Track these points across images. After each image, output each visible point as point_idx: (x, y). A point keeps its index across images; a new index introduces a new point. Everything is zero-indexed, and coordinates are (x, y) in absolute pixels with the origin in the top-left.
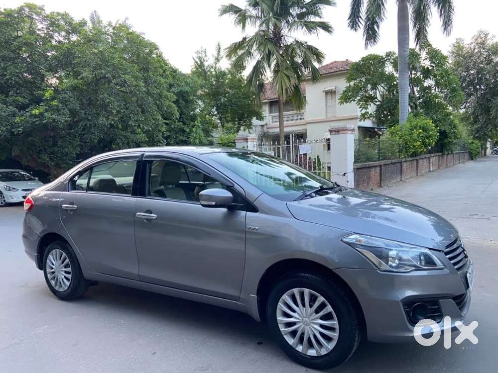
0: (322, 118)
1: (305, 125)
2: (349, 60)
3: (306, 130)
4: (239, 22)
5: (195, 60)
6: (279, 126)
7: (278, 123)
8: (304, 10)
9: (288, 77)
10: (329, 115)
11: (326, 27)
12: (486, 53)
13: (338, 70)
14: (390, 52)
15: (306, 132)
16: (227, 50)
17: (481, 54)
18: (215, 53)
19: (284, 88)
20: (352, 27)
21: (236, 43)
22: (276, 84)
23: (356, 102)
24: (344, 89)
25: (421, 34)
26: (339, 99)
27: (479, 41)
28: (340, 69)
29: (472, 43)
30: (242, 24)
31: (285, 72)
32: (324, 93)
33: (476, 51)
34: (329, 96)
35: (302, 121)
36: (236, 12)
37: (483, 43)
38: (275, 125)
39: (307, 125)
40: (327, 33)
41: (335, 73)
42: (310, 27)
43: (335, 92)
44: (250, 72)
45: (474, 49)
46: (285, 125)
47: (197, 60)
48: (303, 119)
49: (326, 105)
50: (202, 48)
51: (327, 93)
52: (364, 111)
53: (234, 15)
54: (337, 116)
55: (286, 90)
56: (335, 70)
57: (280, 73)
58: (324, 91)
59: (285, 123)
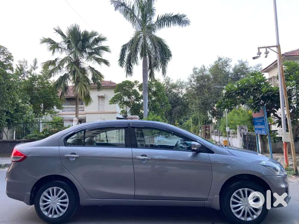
0: (95, 111)
1: (85, 114)
2: (112, 81)
3: (85, 117)
4: (51, 49)
5: (17, 66)
6: (75, 113)
7: (75, 112)
8: (93, 51)
9: (85, 86)
10: (100, 110)
11: (106, 63)
12: (169, 87)
13: (106, 85)
14: (137, 81)
15: (86, 119)
16: (44, 64)
17: (167, 87)
18: (33, 64)
19: (83, 92)
20: (120, 65)
21: (51, 61)
22: (78, 89)
23: (118, 104)
24: (114, 96)
25: (152, 74)
26: (109, 102)
27: (167, 81)
28: (108, 85)
29: (164, 82)
30: (52, 51)
31: (83, 82)
32: (98, 97)
33: (165, 85)
34: (100, 99)
35: (83, 112)
36: (51, 43)
37: (168, 82)
38: (64, 113)
39: (87, 114)
40: (106, 65)
41: (105, 87)
42: (99, 61)
43: (104, 97)
44: (57, 79)
45: (164, 85)
46: (79, 113)
47: (19, 66)
48: (84, 111)
49: (99, 104)
50: (24, 59)
51: (99, 97)
52: (122, 109)
53: (49, 45)
54: (105, 110)
55: (84, 93)
56: (104, 85)
57: (80, 83)
58: (98, 96)
59: (79, 112)
